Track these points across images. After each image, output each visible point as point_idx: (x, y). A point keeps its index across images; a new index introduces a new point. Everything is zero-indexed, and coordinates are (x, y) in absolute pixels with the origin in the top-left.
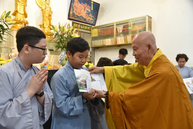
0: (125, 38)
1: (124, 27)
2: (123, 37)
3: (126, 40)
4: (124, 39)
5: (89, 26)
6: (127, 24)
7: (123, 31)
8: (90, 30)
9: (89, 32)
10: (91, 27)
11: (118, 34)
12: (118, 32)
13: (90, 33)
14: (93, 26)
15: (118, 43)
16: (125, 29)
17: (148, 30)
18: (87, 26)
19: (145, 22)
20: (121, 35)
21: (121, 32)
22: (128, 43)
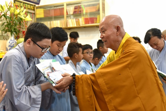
0: (77, 20)
1: (75, 8)
2: (74, 20)
3: (78, 22)
4: (76, 22)
5: (32, 5)
6: (79, 5)
7: (75, 12)
8: (34, 10)
9: (33, 12)
10: (35, 6)
11: (68, 16)
12: (68, 13)
13: (34, 14)
14: (37, 5)
15: (69, 26)
16: (77, 10)
17: (103, 12)
18: (31, 5)
19: (99, 4)
20: (72, 17)
21: (72, 13)
22: (81, 25)
